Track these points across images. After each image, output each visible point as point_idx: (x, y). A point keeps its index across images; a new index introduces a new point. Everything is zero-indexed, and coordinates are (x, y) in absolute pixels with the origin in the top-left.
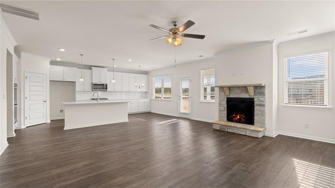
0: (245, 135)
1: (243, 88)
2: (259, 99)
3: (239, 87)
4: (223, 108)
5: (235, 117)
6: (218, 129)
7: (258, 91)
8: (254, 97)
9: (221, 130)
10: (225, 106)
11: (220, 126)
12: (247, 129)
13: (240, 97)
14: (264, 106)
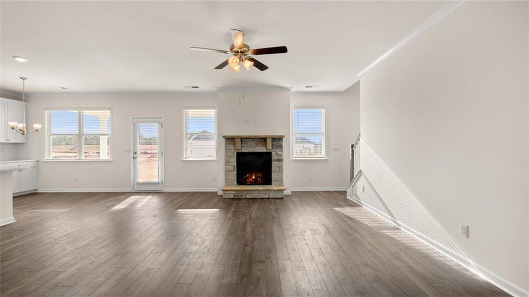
0: (268, 198)
1: (258, 140)
2: (277, 153)
3: (254, 139)
4: (232, 167)
5: (249, 177)
6: (232, 196)
7: (275, 143)
8: (272, 151)
9: (236, 197)
10: (235, 164)
11: (234, 192)
12: (270, 190)
13: (255, 151)
14: (282, 160)
